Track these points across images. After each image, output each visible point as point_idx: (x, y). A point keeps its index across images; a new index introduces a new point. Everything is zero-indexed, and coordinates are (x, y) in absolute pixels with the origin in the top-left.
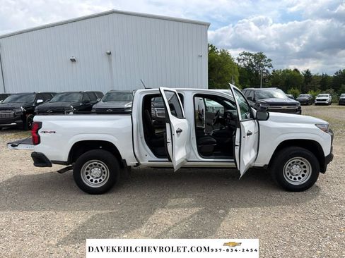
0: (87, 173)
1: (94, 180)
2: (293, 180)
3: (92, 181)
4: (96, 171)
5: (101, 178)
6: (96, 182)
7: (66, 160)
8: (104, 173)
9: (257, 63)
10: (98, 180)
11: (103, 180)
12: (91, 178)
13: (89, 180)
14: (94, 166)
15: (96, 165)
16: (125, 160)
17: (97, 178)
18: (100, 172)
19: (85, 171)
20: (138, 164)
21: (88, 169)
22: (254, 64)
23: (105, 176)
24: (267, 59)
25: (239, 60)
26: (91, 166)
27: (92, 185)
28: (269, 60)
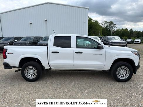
0: (27, 72)
1: (31, 75)
2: (121, 77)
3: (29, 75)
4: (31, 71)
5: (34, 74)
6: (31, 76)
7: (18, 66)
8: (35, 72)
9: (110, 26)
10: (32, 75)
11: (34, 75)
12: (29, 74)
13: (28, 75)
14: (30, 69)
15: (31, 68)
16: (44, 67)
17: (32, 74)
18: (33, 72)
19: (27, 71)
20: (50, 69)
21: (28, 70)
22: (109, 26)
23: (35, 73)
24: (114, 24)
25: (102, 24)
26: (29, 69)
27: (30, 77)
28: (115, 25)
